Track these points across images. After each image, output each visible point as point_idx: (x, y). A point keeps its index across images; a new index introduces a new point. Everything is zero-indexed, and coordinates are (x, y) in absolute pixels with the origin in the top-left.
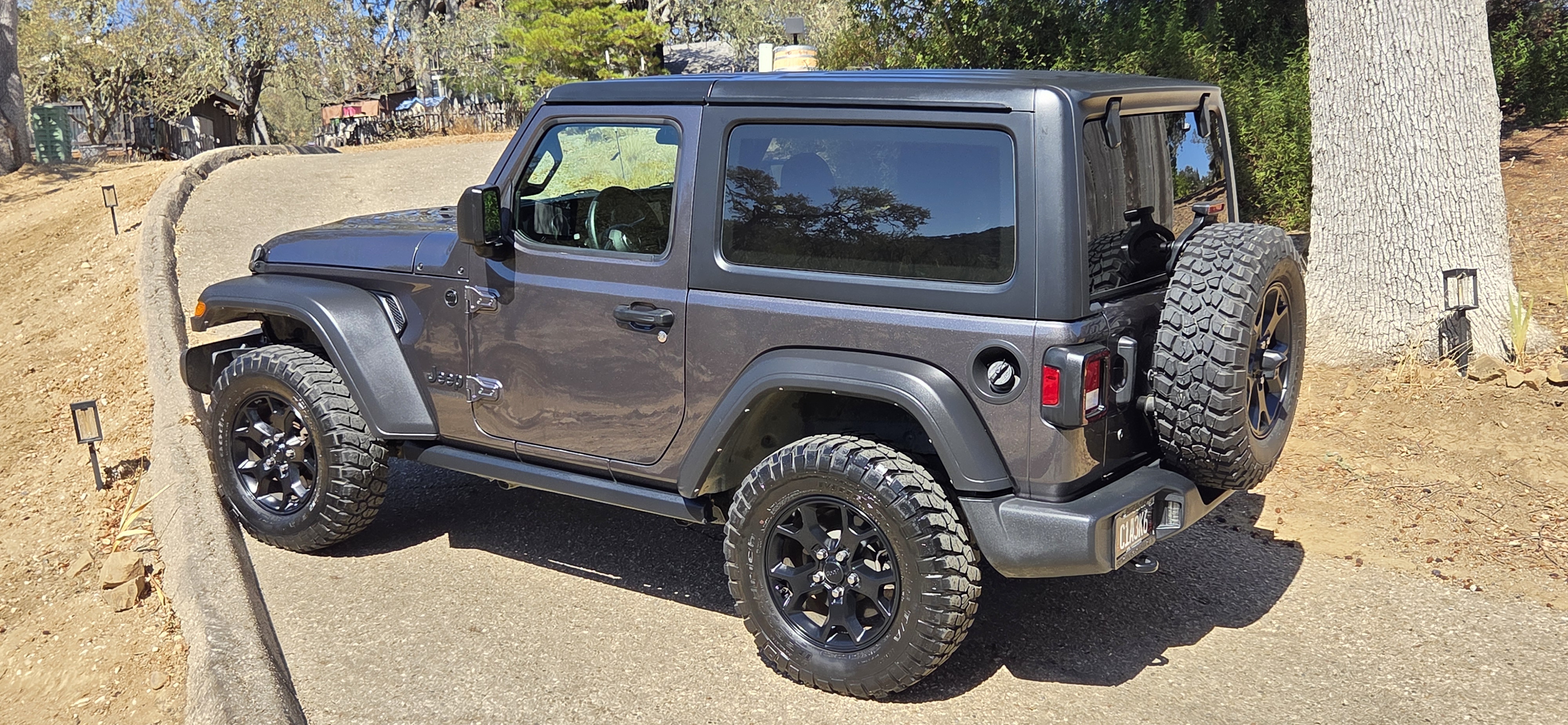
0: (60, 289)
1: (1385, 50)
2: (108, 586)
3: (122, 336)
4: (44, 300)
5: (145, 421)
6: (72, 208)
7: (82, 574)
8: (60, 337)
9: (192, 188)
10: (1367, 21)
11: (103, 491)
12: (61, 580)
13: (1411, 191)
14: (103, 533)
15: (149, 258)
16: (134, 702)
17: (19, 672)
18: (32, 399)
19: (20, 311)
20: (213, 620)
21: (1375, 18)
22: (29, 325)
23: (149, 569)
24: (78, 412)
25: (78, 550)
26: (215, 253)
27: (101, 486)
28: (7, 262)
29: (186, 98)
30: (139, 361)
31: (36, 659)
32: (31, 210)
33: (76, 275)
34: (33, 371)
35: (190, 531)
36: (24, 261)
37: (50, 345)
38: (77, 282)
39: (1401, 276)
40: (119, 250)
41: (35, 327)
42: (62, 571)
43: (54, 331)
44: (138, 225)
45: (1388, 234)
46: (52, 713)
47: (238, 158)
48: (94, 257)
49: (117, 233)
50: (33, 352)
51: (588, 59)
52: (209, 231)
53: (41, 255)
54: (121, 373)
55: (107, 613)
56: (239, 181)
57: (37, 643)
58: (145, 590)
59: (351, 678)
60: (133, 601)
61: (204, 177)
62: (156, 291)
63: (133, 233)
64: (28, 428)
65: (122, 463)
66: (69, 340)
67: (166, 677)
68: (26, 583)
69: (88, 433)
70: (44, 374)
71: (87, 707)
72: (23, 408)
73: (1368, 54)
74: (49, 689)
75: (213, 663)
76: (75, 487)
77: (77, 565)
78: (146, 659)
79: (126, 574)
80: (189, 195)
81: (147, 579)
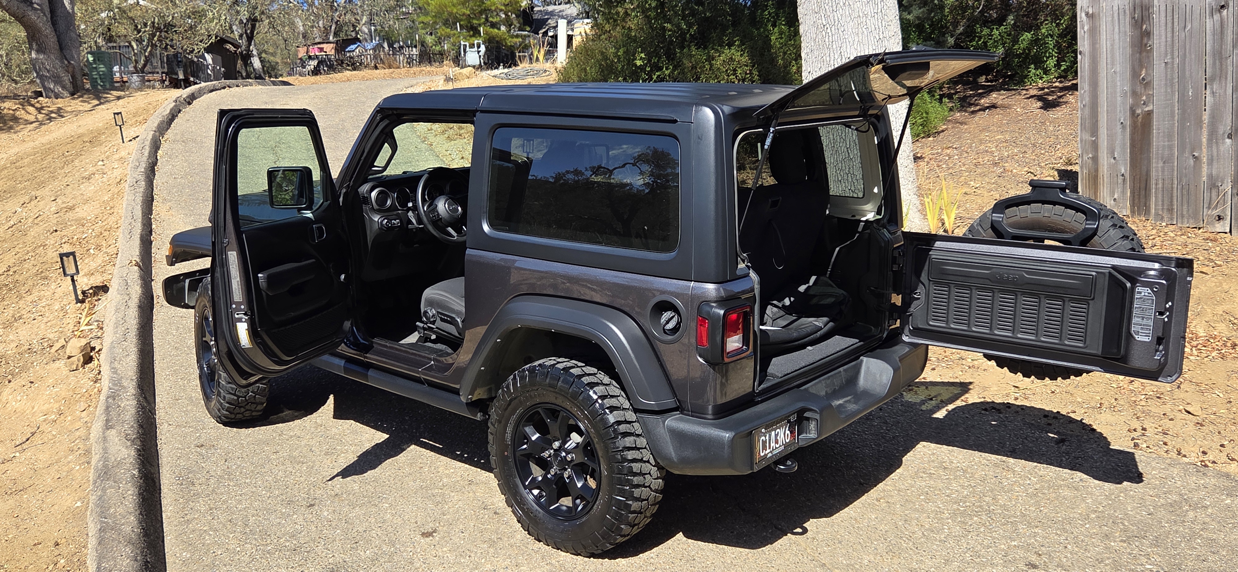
0: (83, 178)
1: (836, 57)
2: (69, 357)
3: (112, 210)
4: (72, 186)
5: (112, 263)
6: (105, 122)
7: (59, 351)
8: (77, 210)
9: (180, 111)
10: (827, 40)
11: (79, 304)
12: (47, 354)
13: (851, 140)
14: (76, 328)
15: (138, 160)
16: (69, 418)
17: (14, 403)
18: (52, 249)
19: (56, 192)
20: (115, 376)
21: (830, 38)
22: (60, 201)
23: (93, 349)
24: (65, 258)
25: (60, 338)
26: (183, 156)
27: (78, 301)
28: (57, 159)
29: (201, 42)
30: (116, 226)
31: (23, 396)
32: (81, 123)
33: (94, 169)
34: (56, 231)
35: (117, 327)
36: (68, 158)
37: (70, 215)
38: (94, 174)
39: (847, 190)
40: (123, 154)
41: (64, 203)
42: (48, 349)
43: (74, 206)
44: (137, 137)
45: (840, 165)
46: (27, 424)
47: (217, 90)
48: (107, 158)
49: (123, 142)
50: (58, 219)
51: (473, 18)
52: (183, 142)
53: (79, 155)
54: (106, 234)
55: (65, 371)
56: (213, 106)
57: (25, 388)
58: (88, 360)
59: (189, 408)
60: (80, 365)
61: (189, 104)
62: (136, 182)
63: (134, 142)
64: (46, 266)
65: (91, 288)
66: (81, 212)
67: (87, 405)
68: (27, 355)
69: (71, 270)
70: (63, 233)
71: (45, 421)
72: (46, 254)
73: (828, 59)
74: (28, 412)
75: (108, 397)
76: (65, 302)
77: (57, 346)
78: (79, 396)
79: (79, 351)
80: (177, 116)
81: (92, 354)
